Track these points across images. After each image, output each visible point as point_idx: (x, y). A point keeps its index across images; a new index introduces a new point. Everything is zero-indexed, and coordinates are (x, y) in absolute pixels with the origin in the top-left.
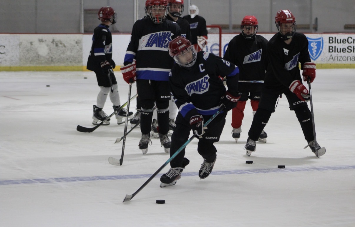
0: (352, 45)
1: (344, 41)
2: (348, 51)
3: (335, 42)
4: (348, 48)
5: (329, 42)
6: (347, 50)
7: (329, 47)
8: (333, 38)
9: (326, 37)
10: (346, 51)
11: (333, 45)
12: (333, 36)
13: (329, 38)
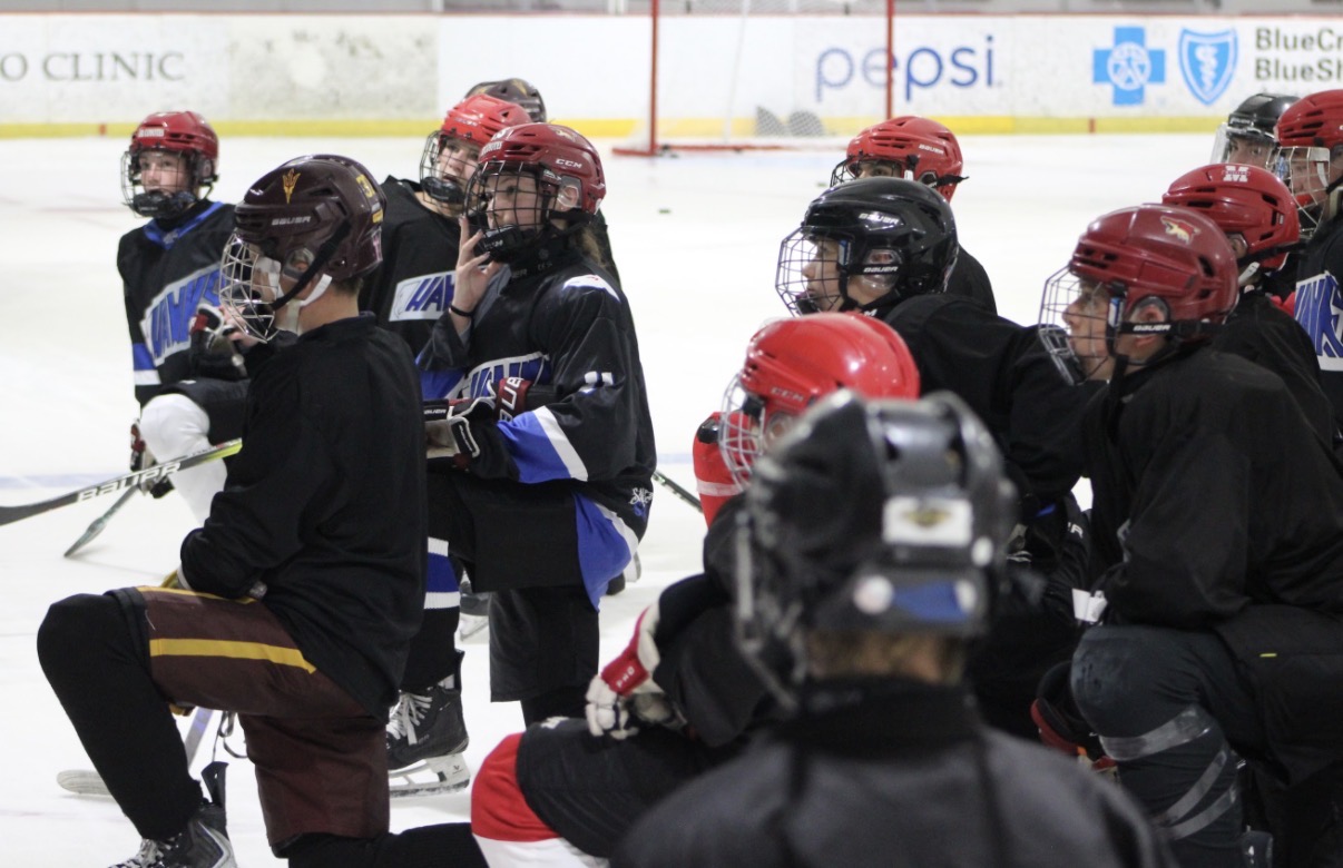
0: (1334, 55)
1: (1305, 43)
2: (1320, 77)
3: (1277, 45)
4: (1320, 66)
5: (1259, 46)
6: (1316, 69)
7: (1258, 61)
8: (1268, 32)
9: (1246, 28)
10: (1315, 77)
11: (1271, 54)
12: (1272, 23)
13: (1259, 31)
